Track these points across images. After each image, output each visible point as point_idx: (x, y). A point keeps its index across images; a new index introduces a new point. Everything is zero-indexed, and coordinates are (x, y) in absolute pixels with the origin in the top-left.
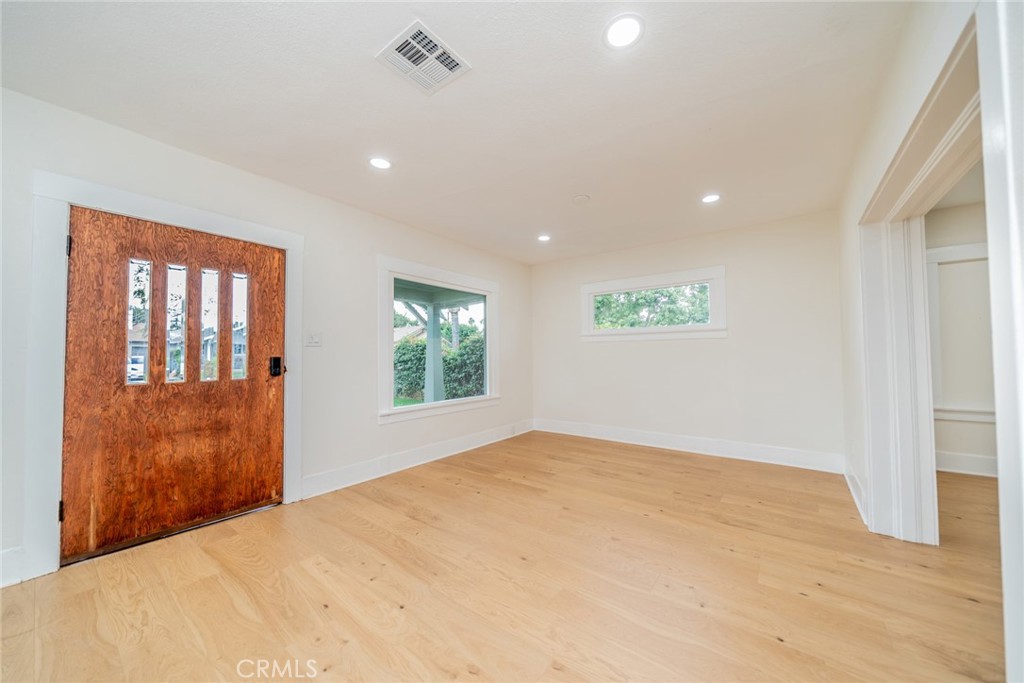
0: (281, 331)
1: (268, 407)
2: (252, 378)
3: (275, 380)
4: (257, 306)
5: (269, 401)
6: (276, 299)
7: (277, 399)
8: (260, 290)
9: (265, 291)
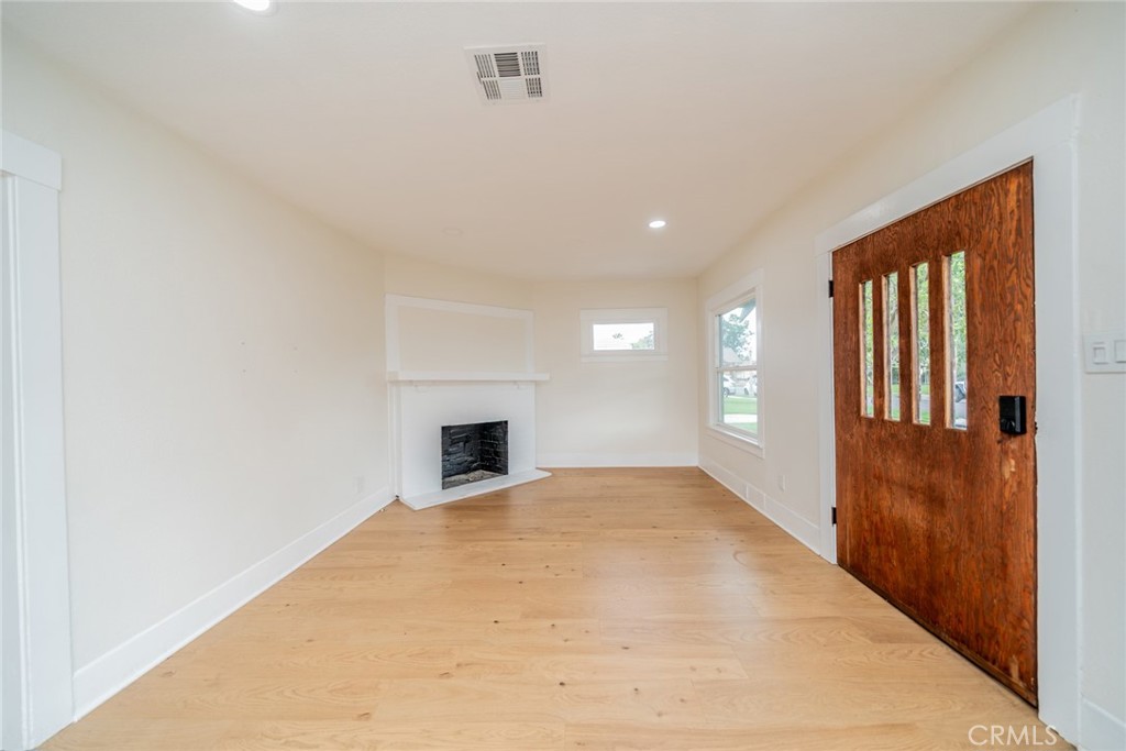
0: (1027, 339)
1: (1001, 495)
2: (974, 431)
3: (1014, 444)
4: (978, 303)
5: (1004, 483)
6: (1014, 277)
7: (1019, 483)
8: (983, 268)
9: (992, 268)
